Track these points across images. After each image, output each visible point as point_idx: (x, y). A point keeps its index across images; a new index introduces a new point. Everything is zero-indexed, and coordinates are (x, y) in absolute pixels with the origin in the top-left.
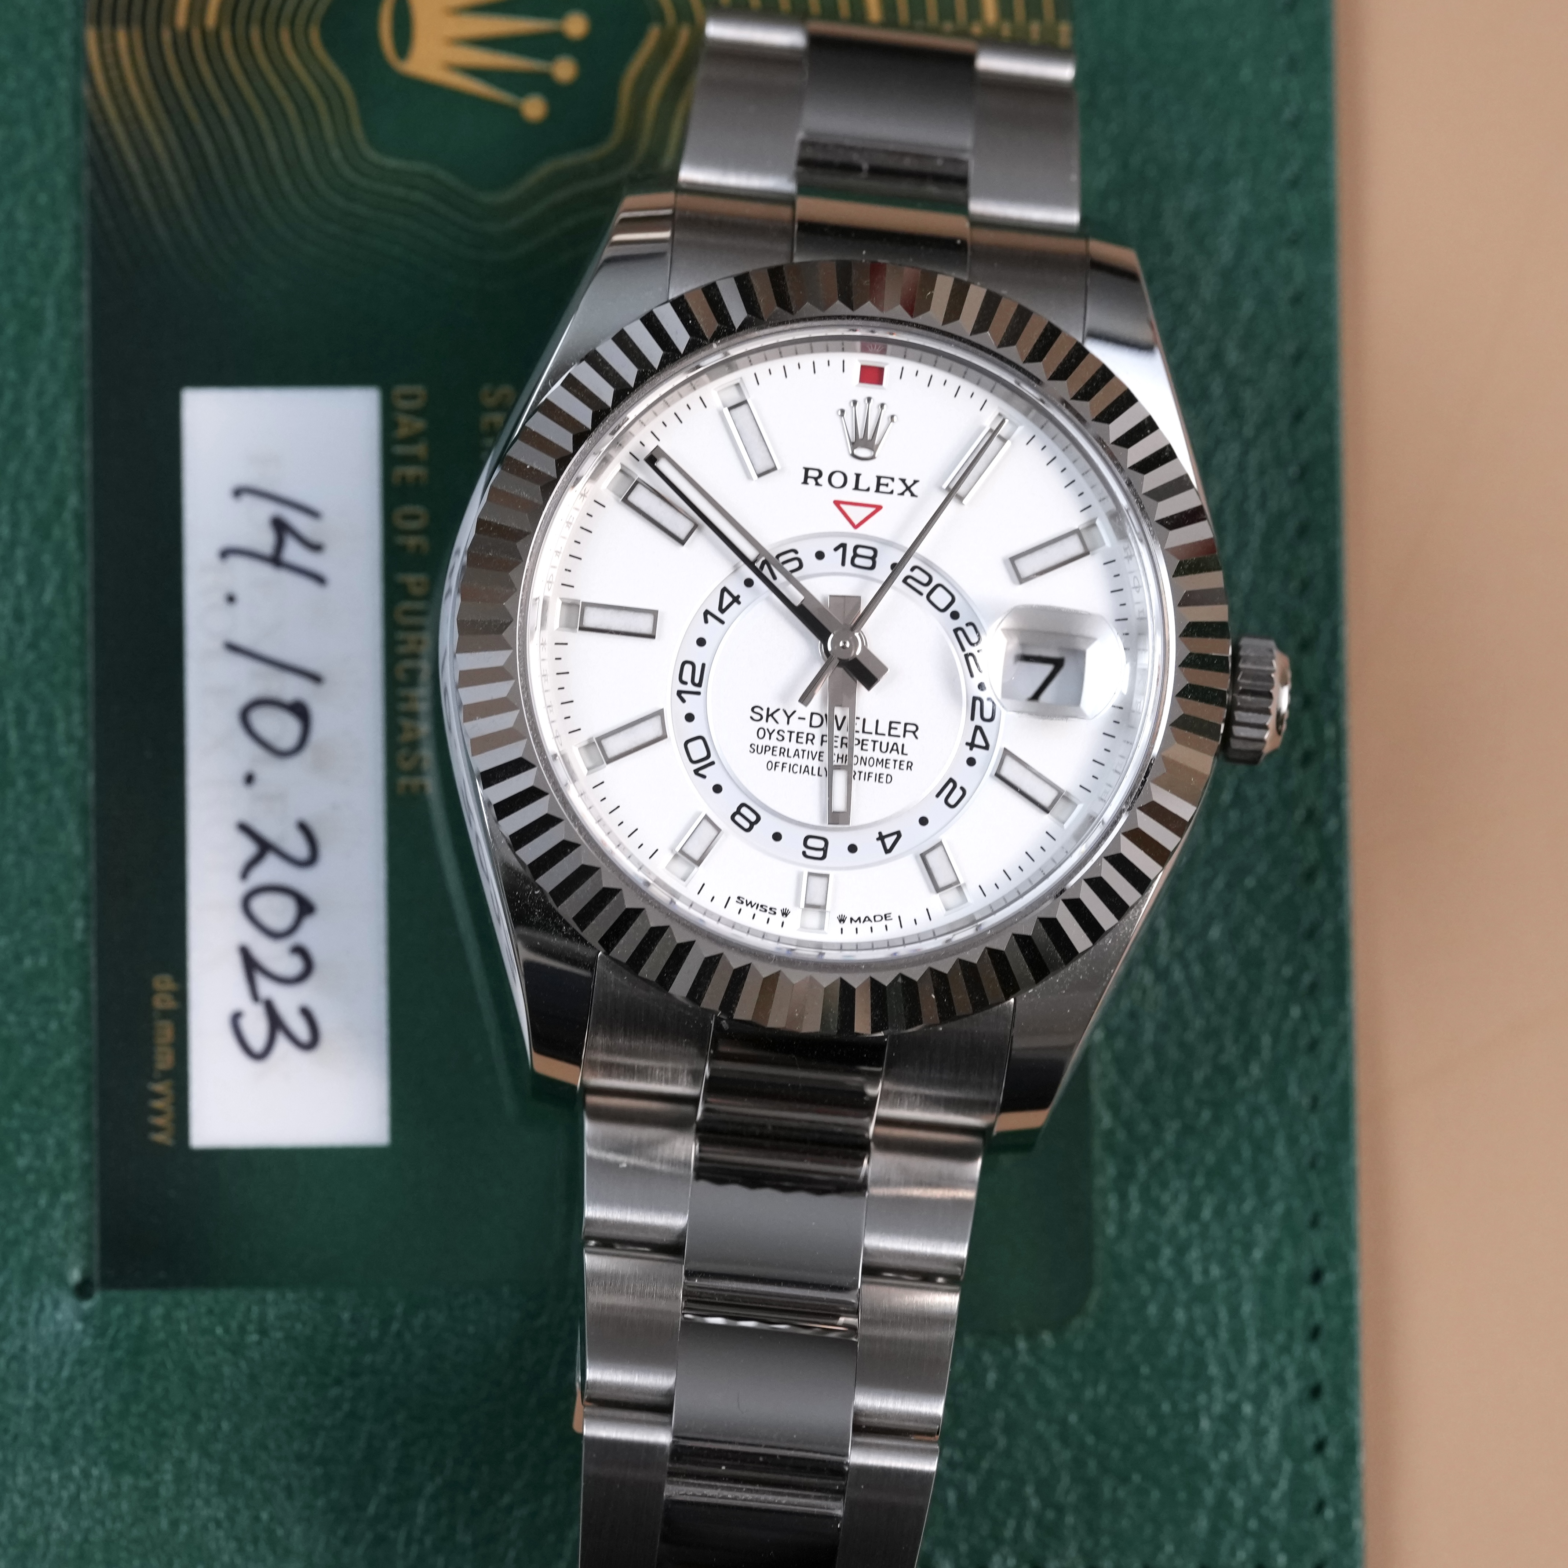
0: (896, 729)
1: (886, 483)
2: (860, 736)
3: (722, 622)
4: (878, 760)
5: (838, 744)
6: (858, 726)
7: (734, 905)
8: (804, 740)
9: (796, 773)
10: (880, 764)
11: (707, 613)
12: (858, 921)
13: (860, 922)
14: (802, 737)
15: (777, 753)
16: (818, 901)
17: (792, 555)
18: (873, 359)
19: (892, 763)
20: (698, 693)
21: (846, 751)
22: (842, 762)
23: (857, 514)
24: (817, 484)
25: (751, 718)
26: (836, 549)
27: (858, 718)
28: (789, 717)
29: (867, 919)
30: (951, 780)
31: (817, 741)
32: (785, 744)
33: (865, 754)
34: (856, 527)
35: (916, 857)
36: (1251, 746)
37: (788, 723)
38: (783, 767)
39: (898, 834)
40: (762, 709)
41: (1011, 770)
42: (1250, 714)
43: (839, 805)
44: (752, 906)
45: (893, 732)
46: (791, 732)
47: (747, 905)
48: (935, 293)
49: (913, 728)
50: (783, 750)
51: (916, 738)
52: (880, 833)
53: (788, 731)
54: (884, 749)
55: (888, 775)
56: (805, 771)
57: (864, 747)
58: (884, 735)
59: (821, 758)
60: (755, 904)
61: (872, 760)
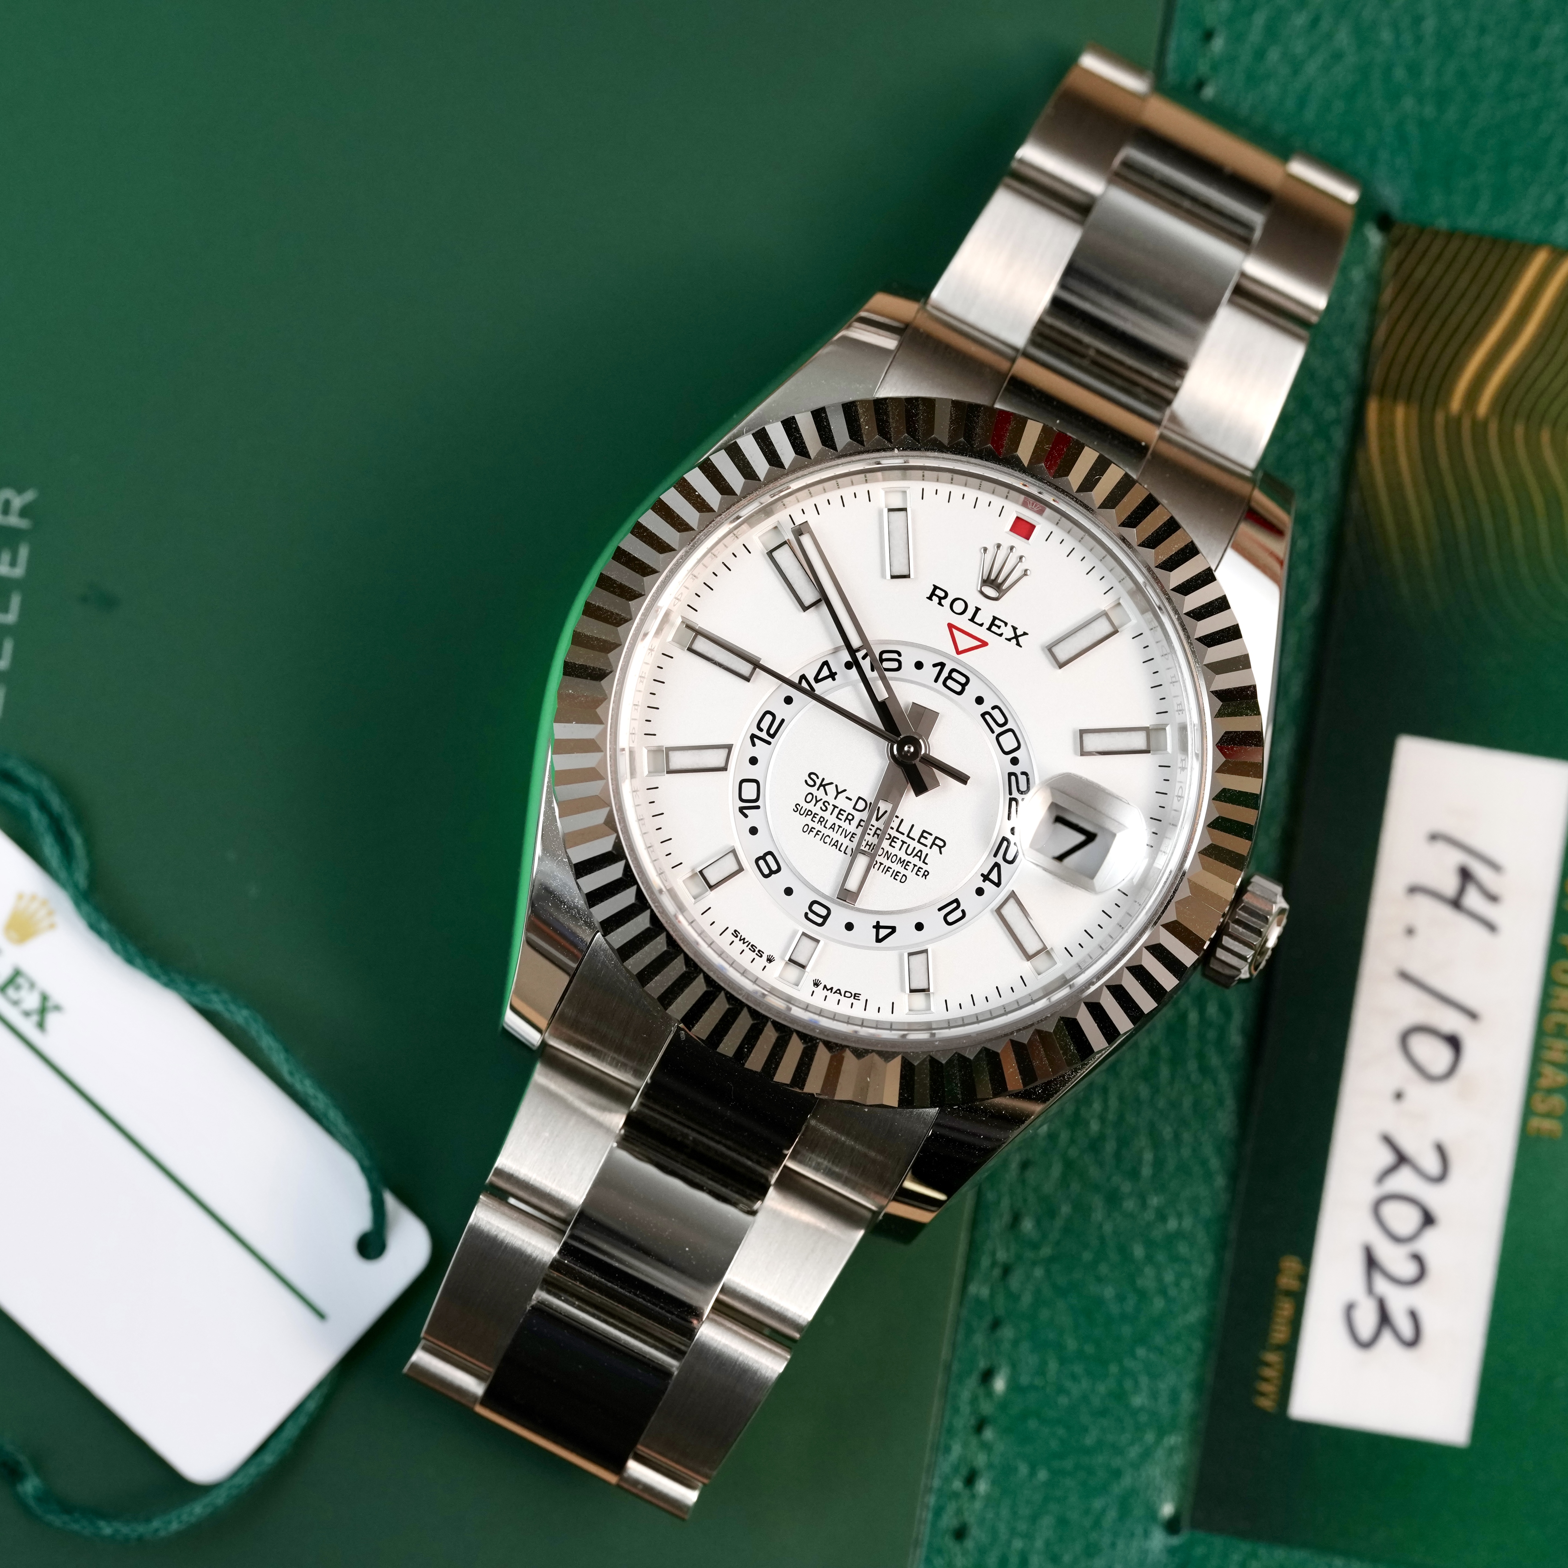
0: (926, 838)
2: (894, 833)
3: (813, 690)
4: (900, 858)
5: (872, 833)
6: (895, 824)
7: (729, 936)
8: (843, 818)
9: (826, 843)
10: (901, 863)
11: (803, 677)
12: (830, 990)
13: (831, 992)
14: (843, 815)
15: (816, 820)
16: (802, 961)
17: (895, 656)
18: (1029, 515)
19: (911, 866)
20: (769, 743)
21: (875, 840)
22: (869, 849)
23: (964, 642)
24: (940, 604)
25: (806, 781)
26: (935, 665)
27: (897, 817)
28: (838, 793)
29: (838, 991)
30: (956, 901)
31: (855, 823)
32: (826, 815)
33: (891, 850)
35: (903, 954)
36: (1228, 972)
37: (835, 798)
38: (817, 834)
39: (893, 929)
40: (818, 778)
41: (1011, 911)
42: (1237, 943)
43: (852, 884)
44: (744, 943)
45: (922, 840)
46: (835, 807)
47: (740, 940)
48: (1103, 478)
49: (941, 844)
50: (822, 819)
51: (941, 853)
52: (878, 922)
53: (833, 805)
54: (909, 852)
55: (904, 875)
56: (834, 845)
57: (893, 844)
58: (914, 840)
59: (852, 839)
60: (748, 941)
61: (895, 857)
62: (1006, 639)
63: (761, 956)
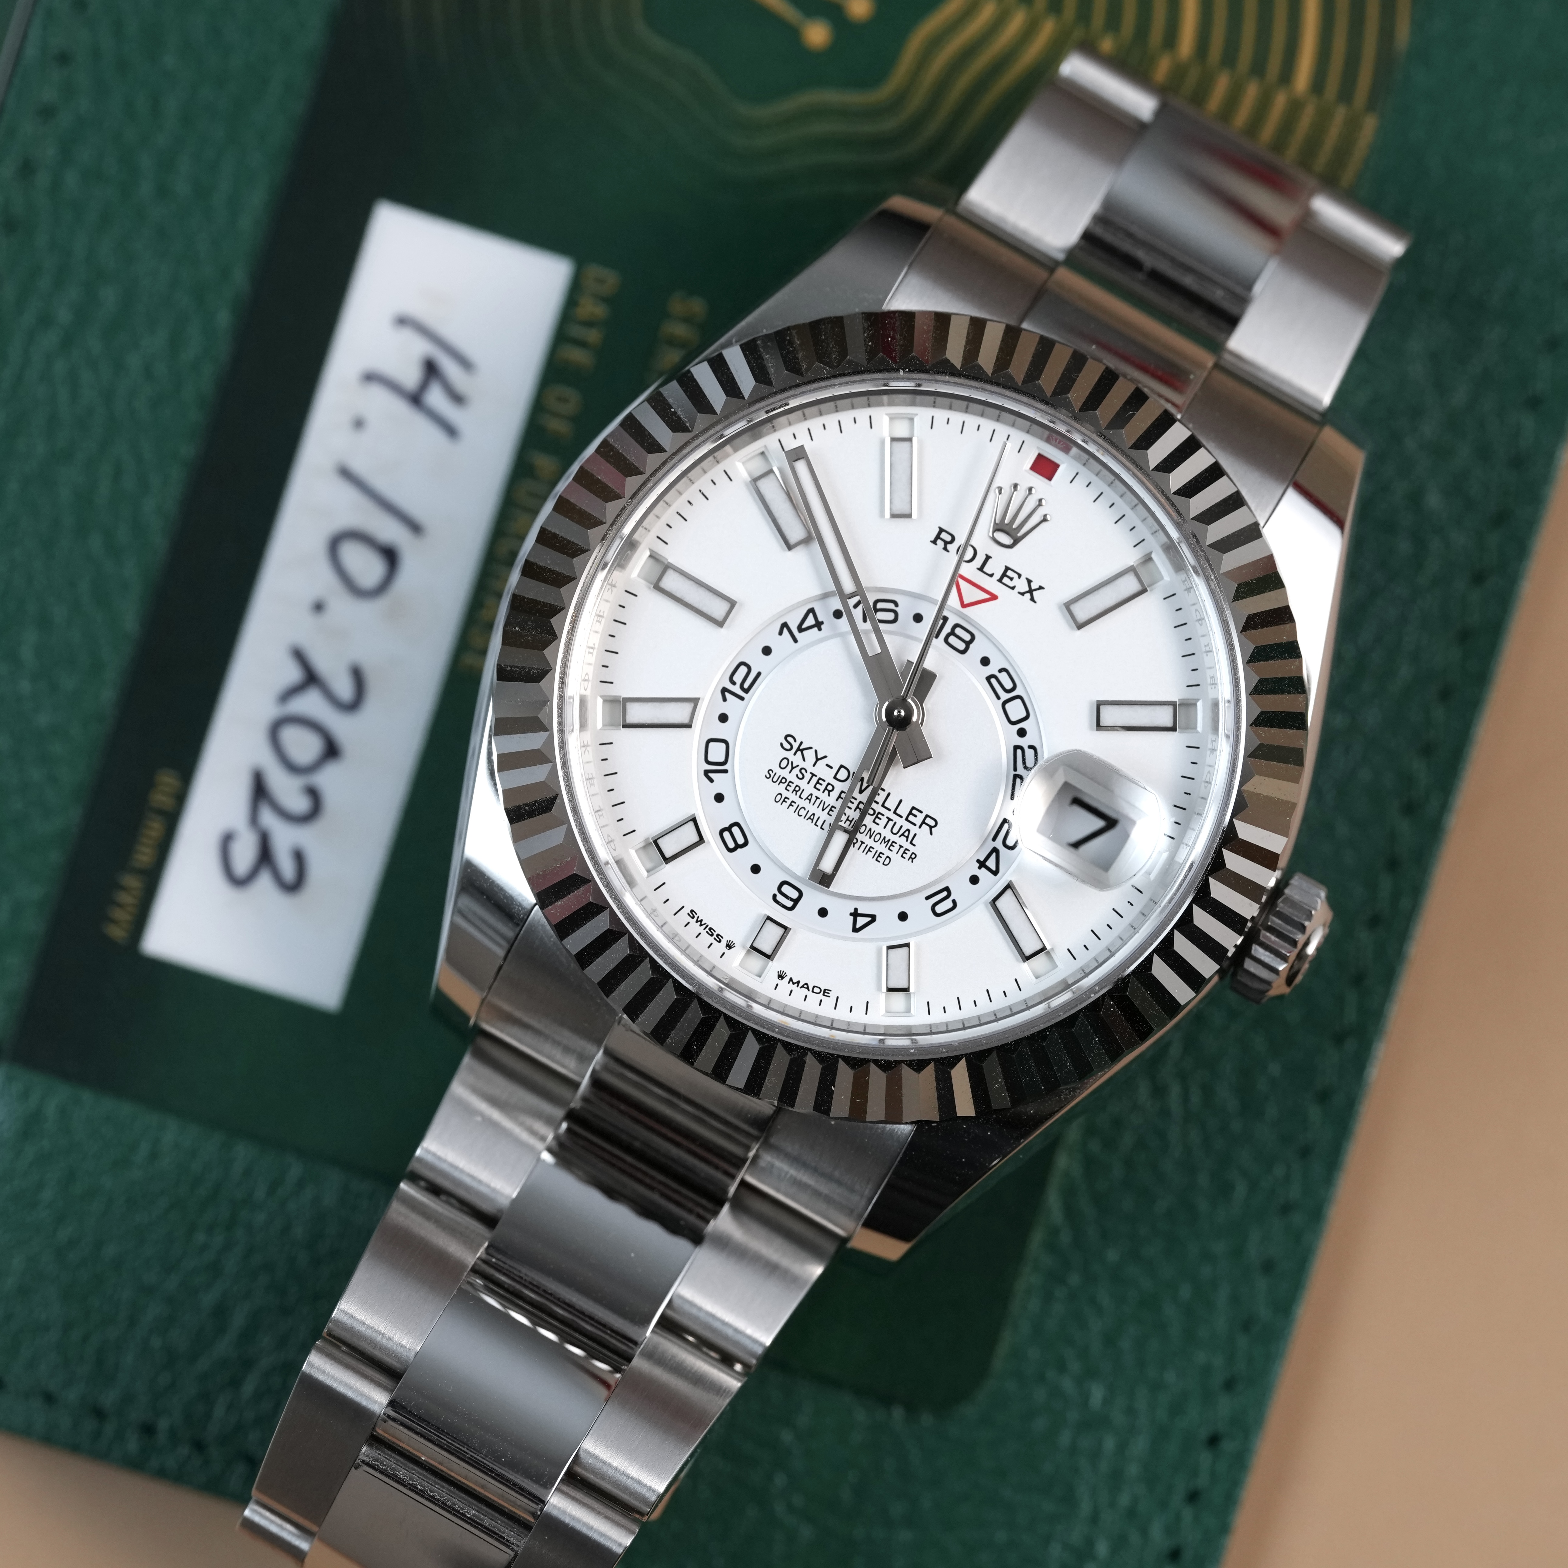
0: (915, 816)
1: (1011, 576)
2: (878, 808)
3: (795, 640)
4: (884, 838)
5: (854, 806)
6: (880, 798)
7: (684, 916)
8: (822, 788)
9: (801, 816)
10: (885, 842)
11: (785, 625)
12: (796, 984)
13: (798, 986)
14: (821, 784)
15: (791, 789)
16: (767, 949)
17: (891, 606)
18: (1053, 453)
19: (897, 847)
20: (742, 699)
21: (857, 816)
22: (849, 825)
24: (945, 549)
25: (781, 744)
27: (884, 790)
28: (817, 760)
29: (806, 986)
30: (947, 889)
31: (834, 794)
32: (803, 784)
33: (874, 827)
34: (964, 606)
35: (883, 946)
36: (1256, 986)
37: (814, 765)
38: (791, 805)
39: (873, 918)
40: (795, 741)
41: (1006, 904)
42: (1267, 953)
43: (827, 865)
44: (701, 925)
45: (911, 818)
46: (813, 775)
47: (697, 921)
48: (1137, 414)
49: (932, 823)
50: (797, 789)
51: (931, 834)
52: (856, 909)
54: (895, 830)
55: (888, 857)
56: (810, 818)
57: (877, 820)
58: (901, 817)
59: (831, 813)
60: (705, 924)
61: (879, 836)
62: (1019, 593)
63: (720, 941)
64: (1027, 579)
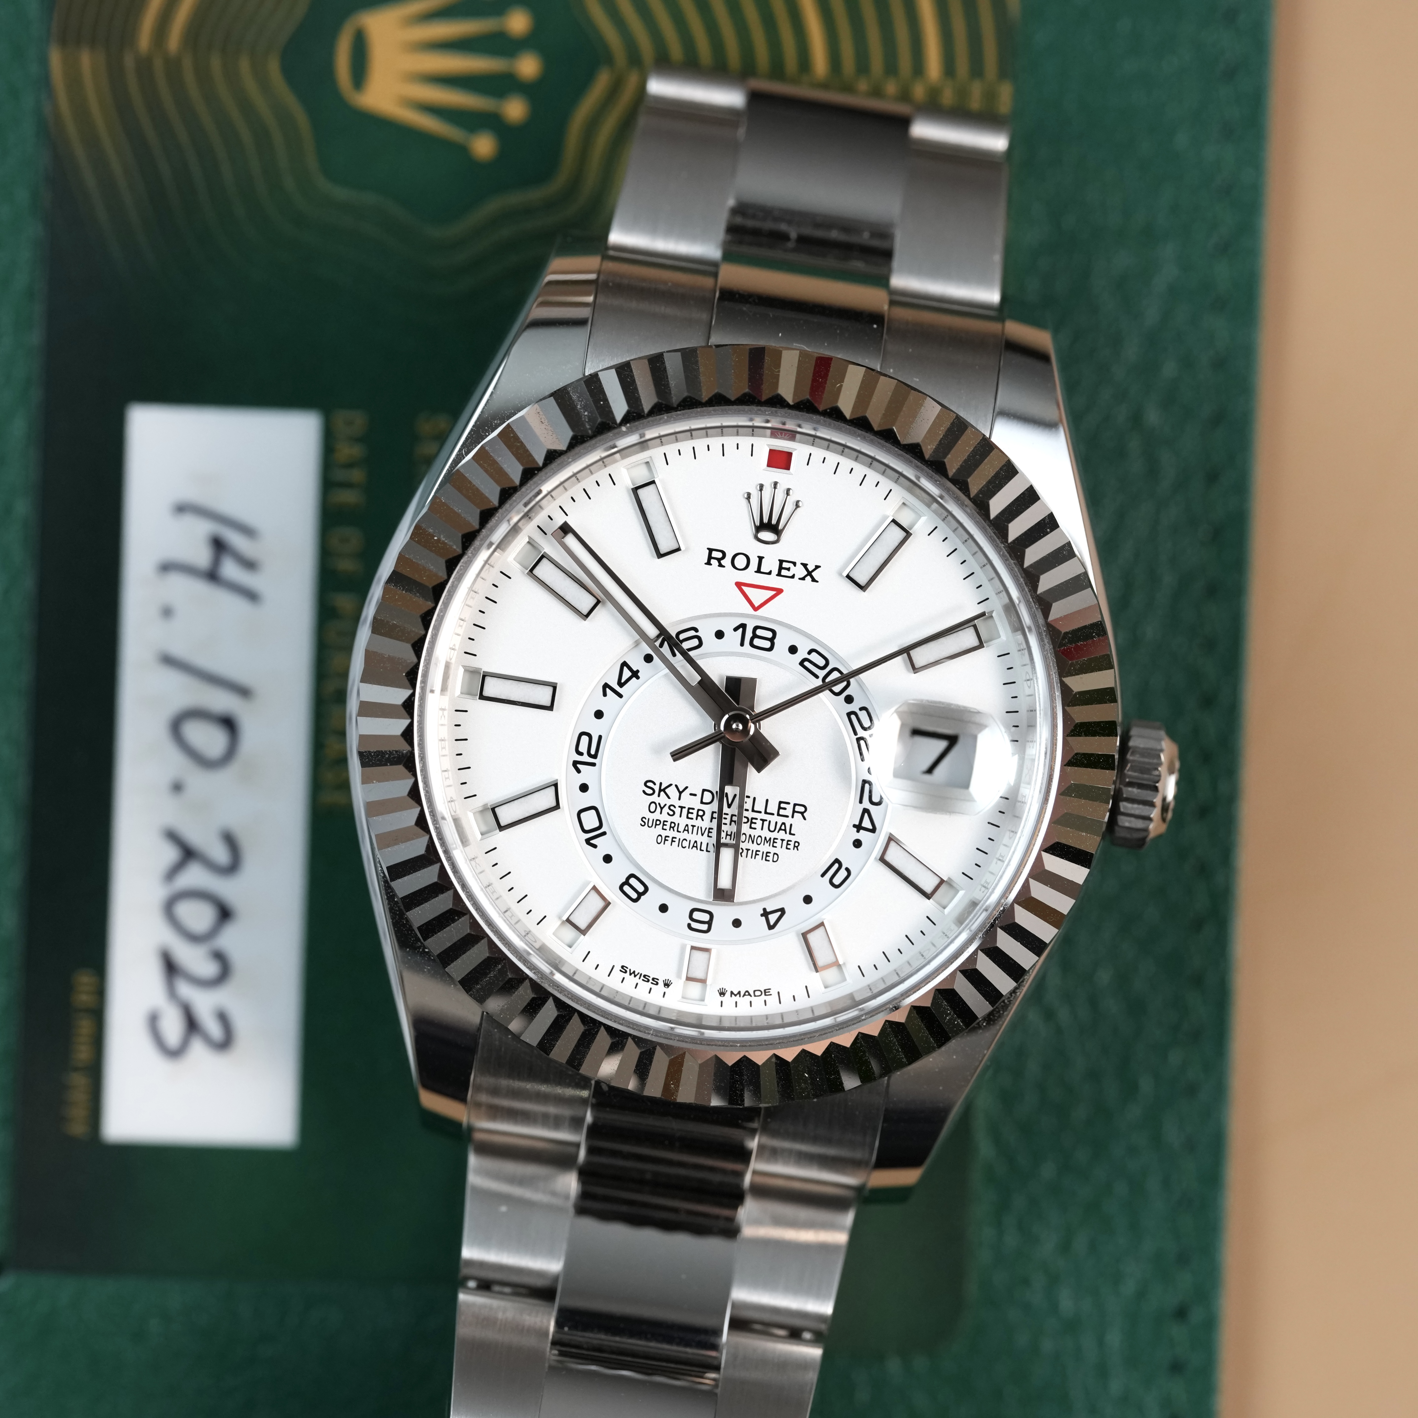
0: (785, 809)
1: (788, 567)
2: (750, 815)
3: (620, 696)
4: (765, 838)
5: (728, 821)
6: (748, 805)
7: (617, 974)
8: (694, 816)
9: (685, 847)
10: (767, 842)
11: (606, 686)
12: (738, 995)
13: (740, 996)
14: (692, 813)
15: (667, 827)
16: (700, 975)
17: (692, 633)
18: (782, 444)
19: (779, 842)
20: (594, 765)
21: (734, 828)
22: (730, 839)
23: (758, 596)
24: (720, 565)
25: (644, 792)
26: (736, 629)
27: (748, 797)
28: (680, 793)
29: (747, 993)
30: (837, 861)
31: (707, 817)
32: (676, 819)
33: (753, 832)
34: (756, 609)
35: (798, 935)
36: (1136, 836)
37: (679, 799)
38: (673, 841)
39: (782, 911)
40: (655, 784)
41: (894, 856)
42: (1136, 806)
43: (724, 882)
44: (635, 976)
45: (782, 812)
46: (682, 808)
47: (631, 974)
48: (845, 384)
49: (802, 809)
50: (673, 825)
51: (805, 819)
52: (764, 909)
53: (679, 807)
54: (772, 828)
55: (775, 854)
56: (693, 846)
57: (753, 826)
58: (773, 814)
59: (710, 834)
60: (639, 973)
61: (759, 838)
62: (800, 579)
63: (657, 984)
64: (802, 564)
